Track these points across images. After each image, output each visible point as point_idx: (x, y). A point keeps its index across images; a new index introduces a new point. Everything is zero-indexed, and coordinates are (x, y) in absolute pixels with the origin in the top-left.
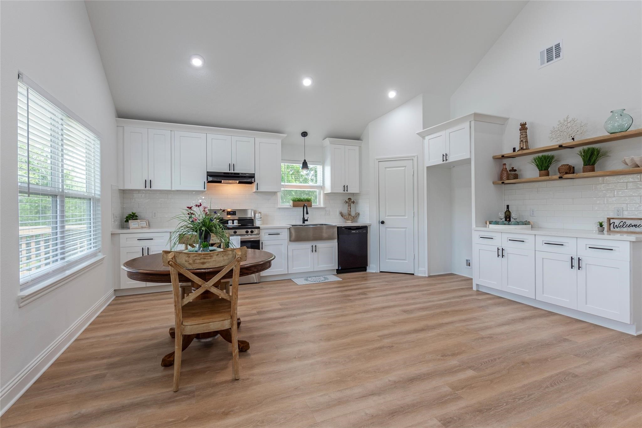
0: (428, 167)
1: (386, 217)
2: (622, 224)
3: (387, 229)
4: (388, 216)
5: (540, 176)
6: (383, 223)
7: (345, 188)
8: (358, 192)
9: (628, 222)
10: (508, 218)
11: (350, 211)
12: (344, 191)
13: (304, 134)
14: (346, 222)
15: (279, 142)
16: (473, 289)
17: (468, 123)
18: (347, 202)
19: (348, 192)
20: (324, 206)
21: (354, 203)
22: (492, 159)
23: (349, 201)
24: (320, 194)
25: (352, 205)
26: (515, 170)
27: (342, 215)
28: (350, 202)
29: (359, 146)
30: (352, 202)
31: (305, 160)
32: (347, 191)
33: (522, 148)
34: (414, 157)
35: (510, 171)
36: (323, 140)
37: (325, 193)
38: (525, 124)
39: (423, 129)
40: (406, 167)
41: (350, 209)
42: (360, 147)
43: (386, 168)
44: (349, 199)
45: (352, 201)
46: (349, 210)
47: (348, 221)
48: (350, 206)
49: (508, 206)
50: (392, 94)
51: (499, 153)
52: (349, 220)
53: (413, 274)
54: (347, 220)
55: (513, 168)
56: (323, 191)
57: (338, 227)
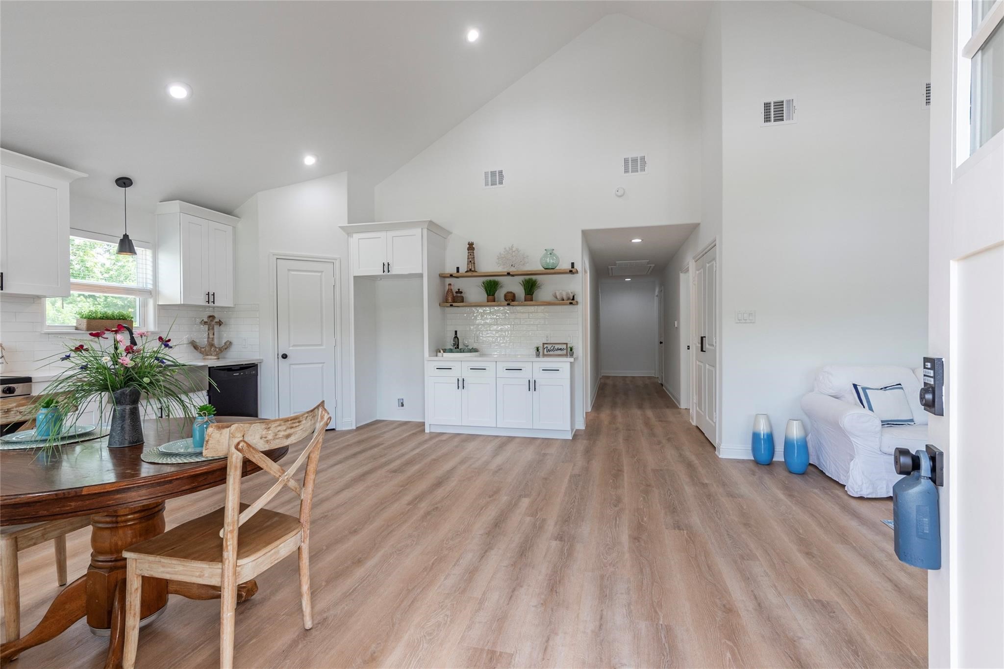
0: (355, 277)
1: (291, 348)
2: (552, 348)
3: (292, 366)
4: (294, 346)
5: (488, 302)
6: (285, 356)
7: (211, 297)
8: (230, 304)
9: (557, 347)
10: (457, 347)
11: (213, 338)
12: (208, 302)
13: (124, 182)
14: (205, 359)
15: (63, 187)
16: (426, 432)
17: (420, 230)
18: (206, 322)
19: (216, 304)
20: (157, 330)
21: (220, 325)
22: (438, 275)
23: (211, 321)
24: (144, 305)
25: (216, 327)
26: (461, 292)
27: (195, 346)
28: (213, 323)
29: (233, 227)
30: (216, 322)
31: (126, 236)
32: (214, 302)
33: (470, 269)
34: (336, 259)
35: (456, 292)
36: (161, 202)
37: (160, 304)
38: (473, 244)
39: (348, 223)
40: (323, 273)
41: (214, 334)
42: (234, 228)
43: (289, 270)
44: (210, 317)
45: (217, 320)
46: (211, 336)
47: (210, 357)
48: (213, 329)
49: (456, 332)
50: (310, 160)
51: (444, 271)
52: (211, 355)
54: (207, 355)
55: (459, 290)
56: (155, 301)
57: (210, 368)
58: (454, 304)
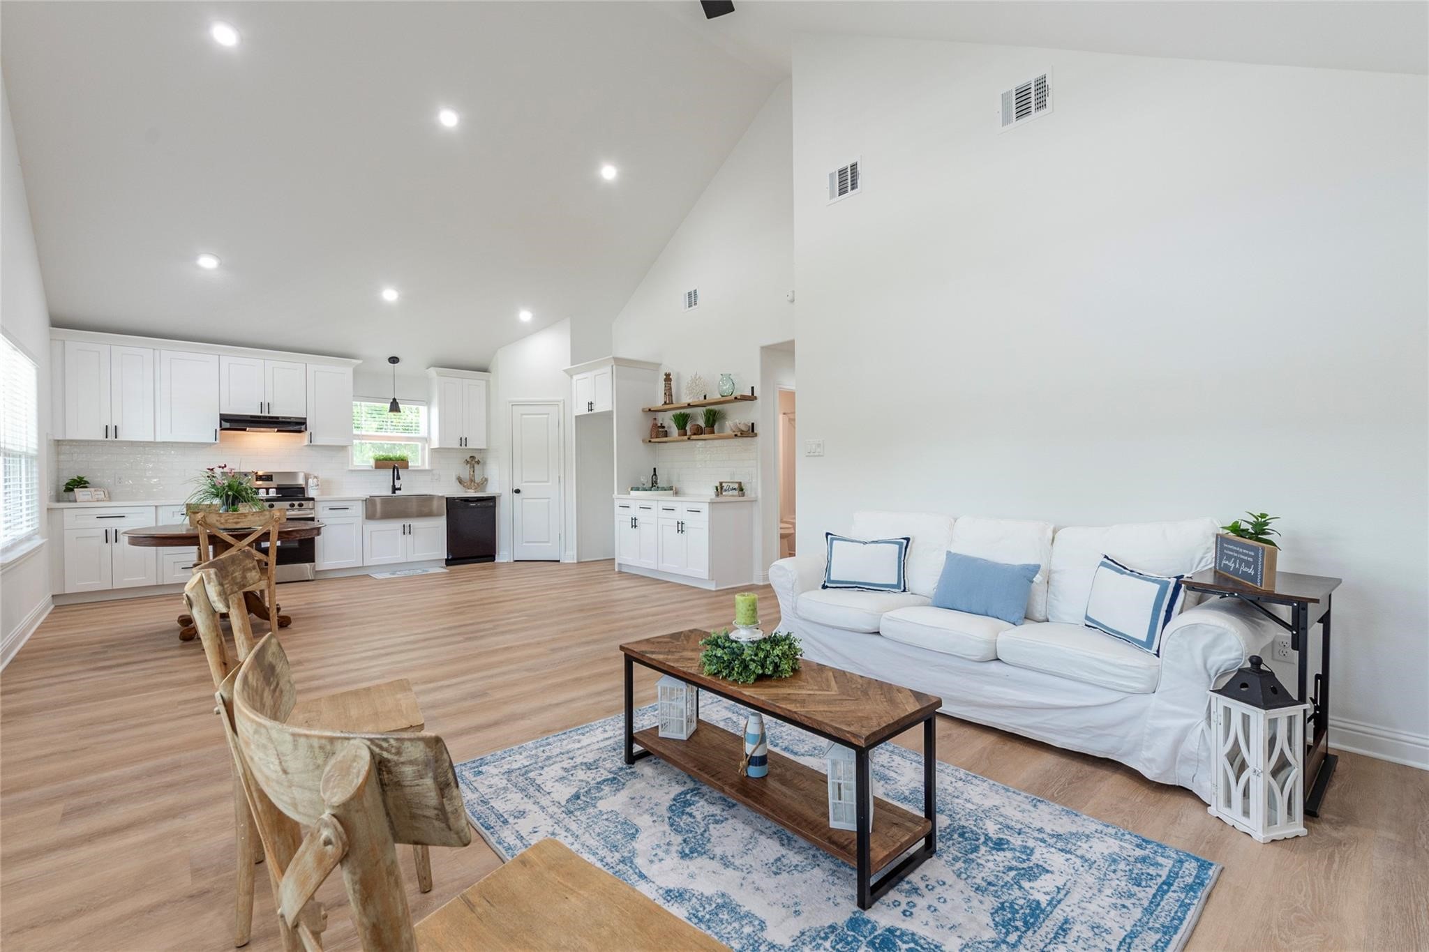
0: (576, 417)
1: (523, 484)
2: (728, 487)
3: (524, 500)
4: (526, 482)
5: (679, 436)
6: (518, 491)
7: (463, 441)
8: (485, 447)
9: (731, 486)
10: (654, 485)
11: (474, 476)
12: (462, 445)
13: (394, 360)
14: (466, 492)
15: (350, 371)
16: (616, 570)
17: (610, 368)
18: (468, 462)
19: (468, 447)
20: (429, 468)
21: (479, 464)
22: (641, 410)
23: (472, 460)
24: (423, 449)
25: (476, 466)
26: (663, 427)
27: (460, 481)
28: (473, 462)
29: (486, 381)
30: (476, 462)
31: (394, 400)
32: (466, 445)
33: (667, 402)
34: (560, 401)
35: (660, 427)
36: (426, 370)
37: (431, 447)
38: (669, 375)
39: (572, 365)
40: (550, 415)
41: (474, 472)
42: (488, 382)
43: (522, 415)
44: (471, 457)
45: (477, 460)
46: (472, 473)
47: (470, 490)
48: (474, 467)
49: (655, 469)
50: (525, 316)
51: (647, 406)
52: (470, 488)
53: (559, 561)
54: (467, 488)
55: (661, 424)
56: (429, 445)
57: (447, 498)
58: (653, 440)
